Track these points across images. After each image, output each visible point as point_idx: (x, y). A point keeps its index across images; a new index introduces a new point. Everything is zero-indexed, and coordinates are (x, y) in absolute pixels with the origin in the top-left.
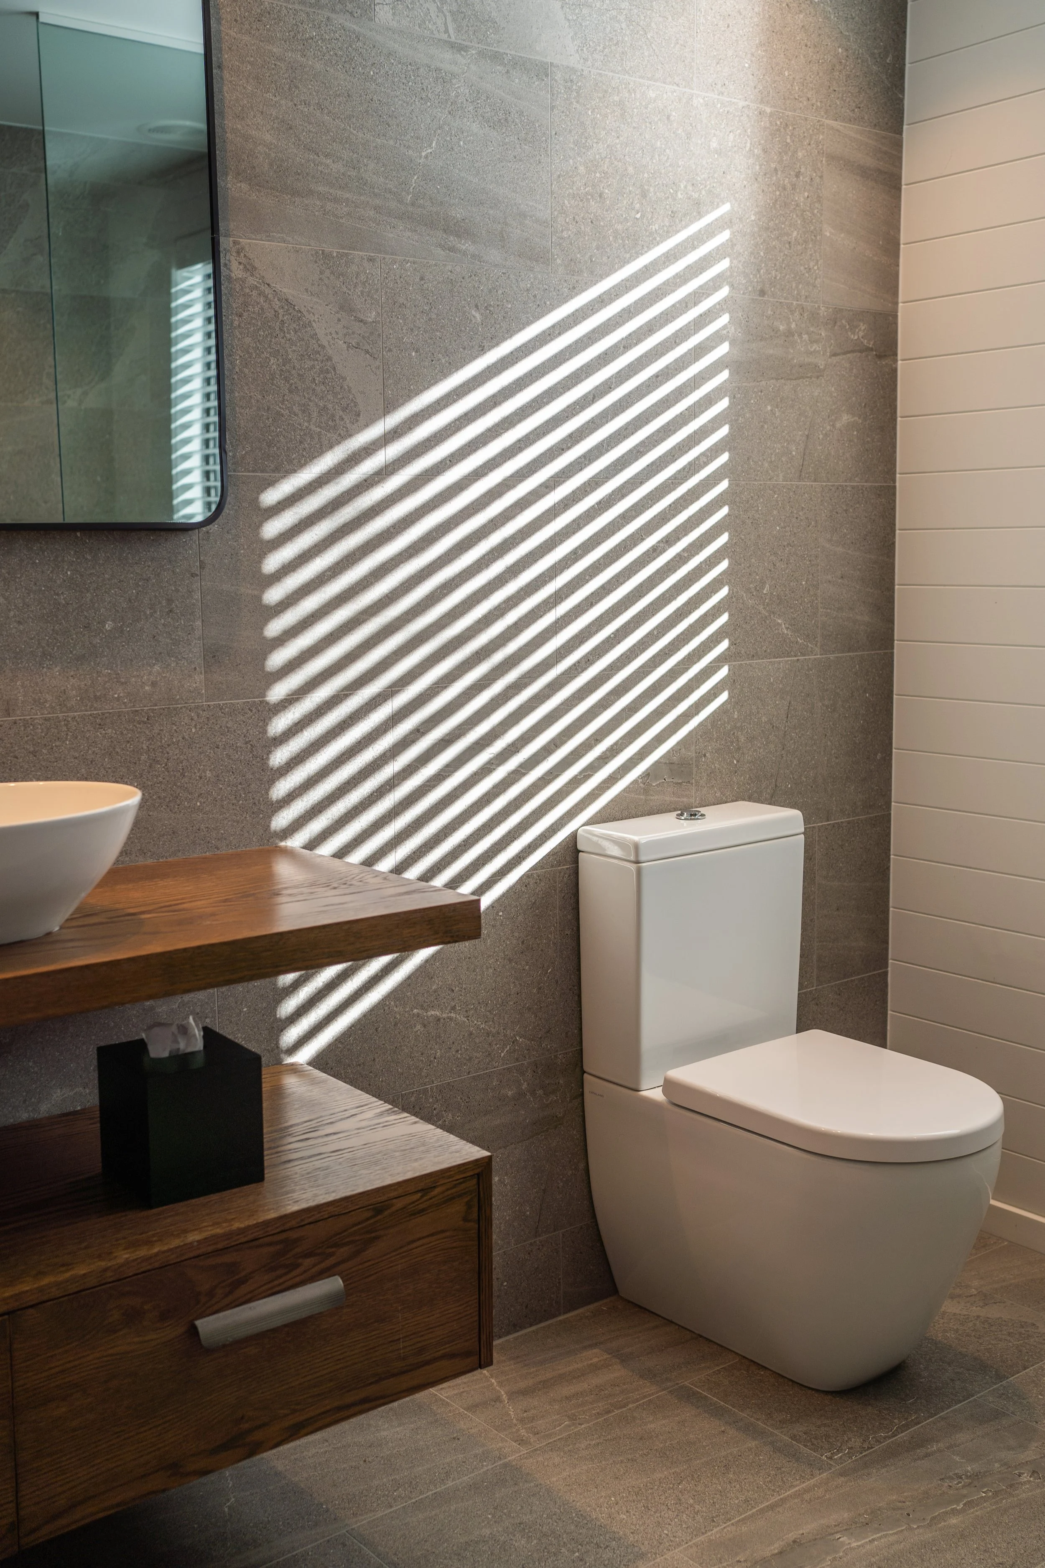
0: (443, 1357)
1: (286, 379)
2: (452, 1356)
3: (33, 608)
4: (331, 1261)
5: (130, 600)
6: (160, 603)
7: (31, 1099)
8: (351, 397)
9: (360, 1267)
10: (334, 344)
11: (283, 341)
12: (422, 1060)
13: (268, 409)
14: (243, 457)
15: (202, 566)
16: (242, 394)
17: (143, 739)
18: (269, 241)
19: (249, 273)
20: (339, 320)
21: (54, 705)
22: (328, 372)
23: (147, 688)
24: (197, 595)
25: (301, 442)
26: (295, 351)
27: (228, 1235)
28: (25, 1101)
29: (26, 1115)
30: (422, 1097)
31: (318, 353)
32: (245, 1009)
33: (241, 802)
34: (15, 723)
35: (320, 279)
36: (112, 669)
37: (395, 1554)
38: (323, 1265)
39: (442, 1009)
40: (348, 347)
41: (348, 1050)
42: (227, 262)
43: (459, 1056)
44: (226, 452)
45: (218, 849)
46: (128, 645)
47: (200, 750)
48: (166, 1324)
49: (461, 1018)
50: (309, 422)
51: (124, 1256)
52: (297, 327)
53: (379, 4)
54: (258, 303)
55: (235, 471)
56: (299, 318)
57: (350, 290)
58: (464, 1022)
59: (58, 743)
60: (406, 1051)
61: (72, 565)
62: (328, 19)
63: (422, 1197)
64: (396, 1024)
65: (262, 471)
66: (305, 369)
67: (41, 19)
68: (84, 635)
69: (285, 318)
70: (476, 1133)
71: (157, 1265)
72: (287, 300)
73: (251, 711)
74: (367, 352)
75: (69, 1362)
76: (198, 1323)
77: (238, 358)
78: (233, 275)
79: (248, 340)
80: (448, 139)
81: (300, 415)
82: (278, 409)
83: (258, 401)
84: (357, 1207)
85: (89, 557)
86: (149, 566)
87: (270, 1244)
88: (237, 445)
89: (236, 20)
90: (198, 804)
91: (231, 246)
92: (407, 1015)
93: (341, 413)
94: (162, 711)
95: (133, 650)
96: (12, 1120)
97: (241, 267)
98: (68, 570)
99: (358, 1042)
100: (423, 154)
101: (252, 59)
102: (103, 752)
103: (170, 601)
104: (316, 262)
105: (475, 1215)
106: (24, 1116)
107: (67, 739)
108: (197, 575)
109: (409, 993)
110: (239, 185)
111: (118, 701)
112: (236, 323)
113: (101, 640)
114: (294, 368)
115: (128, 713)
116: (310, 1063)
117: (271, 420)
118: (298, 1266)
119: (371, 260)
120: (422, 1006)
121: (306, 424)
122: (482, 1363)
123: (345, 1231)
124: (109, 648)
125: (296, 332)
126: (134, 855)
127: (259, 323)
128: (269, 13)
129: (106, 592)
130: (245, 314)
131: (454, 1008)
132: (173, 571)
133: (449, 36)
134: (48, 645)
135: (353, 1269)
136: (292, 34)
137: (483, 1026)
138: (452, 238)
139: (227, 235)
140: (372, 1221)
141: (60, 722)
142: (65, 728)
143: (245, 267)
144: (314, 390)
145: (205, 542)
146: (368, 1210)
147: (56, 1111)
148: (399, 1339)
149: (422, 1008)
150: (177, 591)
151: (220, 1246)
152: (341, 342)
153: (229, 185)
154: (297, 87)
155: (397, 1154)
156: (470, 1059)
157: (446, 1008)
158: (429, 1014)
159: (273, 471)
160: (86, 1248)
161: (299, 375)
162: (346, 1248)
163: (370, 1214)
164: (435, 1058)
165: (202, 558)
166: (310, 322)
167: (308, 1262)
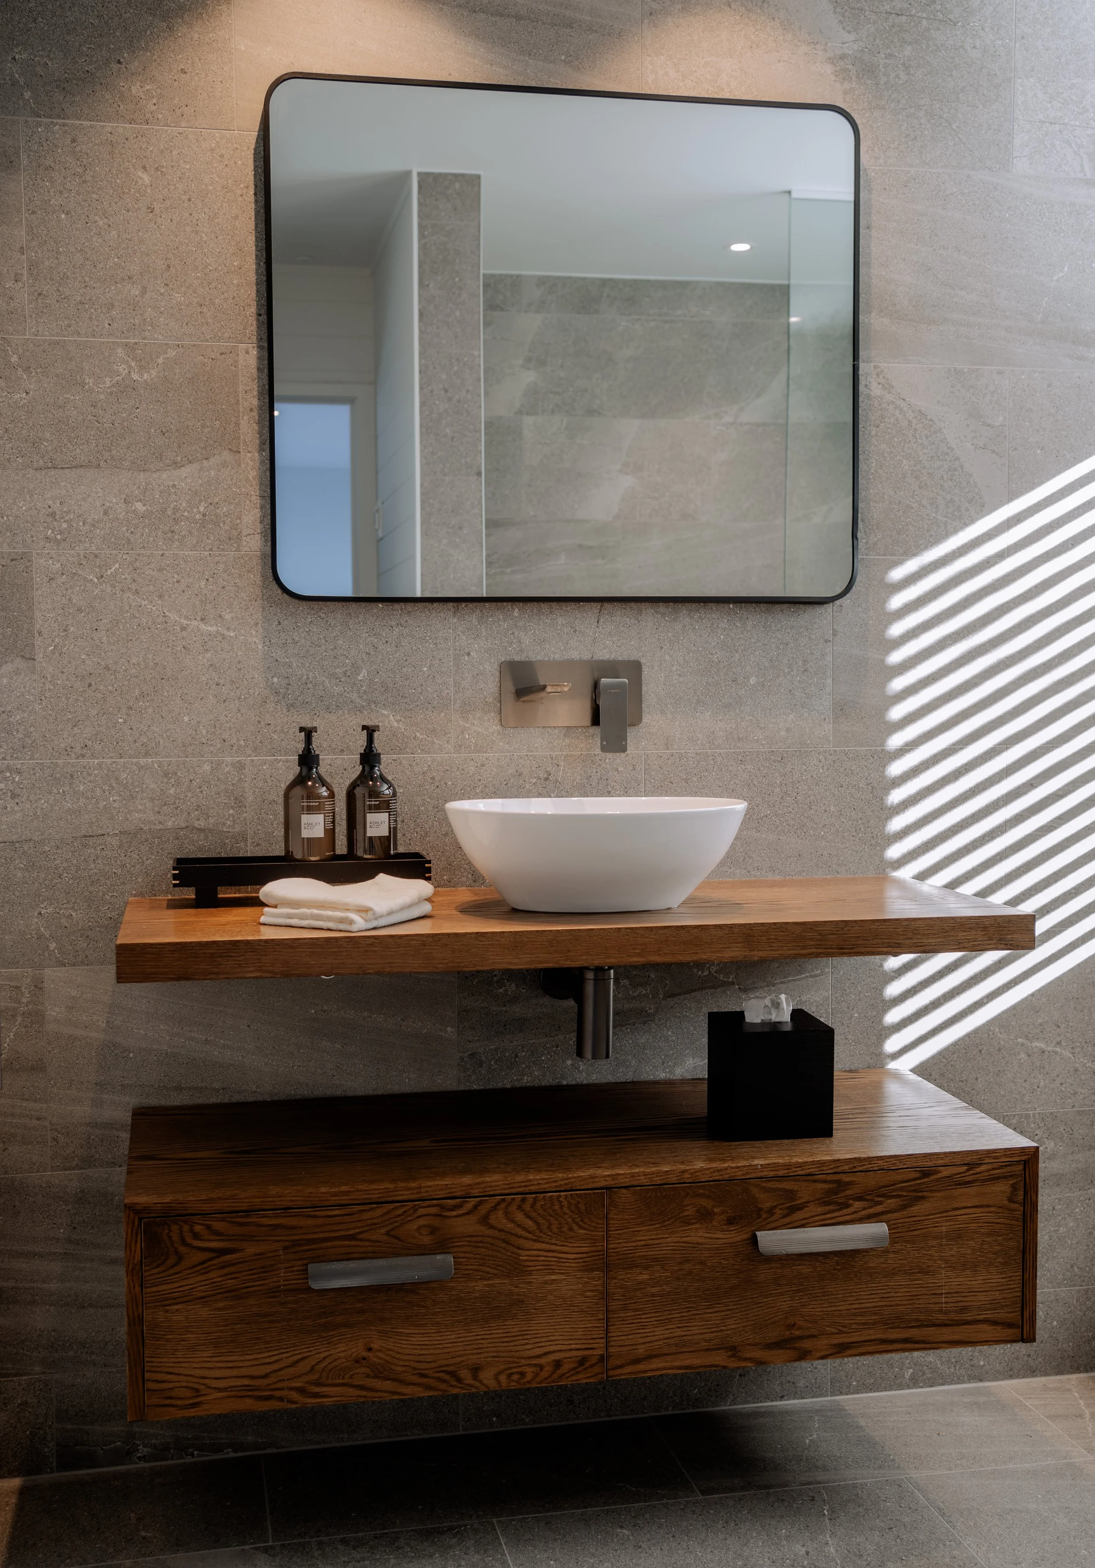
0: (985, 1321)
1: (917, 478)
2: (995, 1323)
3: (692, 664)
4: (879, 1209)
5: (771, 660)
6: (797, 663)
7: (668, 1062)
8: (976, 491)
9: (907, 1220)
10: (962, 446)
11: (915, 445)
12: (1025, 1087)
13: (899, 503)
14: (875, 544)
15: (835, 633)
16: (876, 491)
17: (777, 774)
18: (905, 363)
19: (887, 391)
20: (968, 425)
21: (704, 742)
22: (955, 470)
23: (782, 733)
24: (829, 658)
25: (928, 530)
26: (926, 453)
27: (788, 1166)
28: (663, 1063)
29: (664, 1075)
30: (1023, 1122)
31: (947, 454)
32: (856, 1015)
33: (860, 835)
34: (672, 755)
35: (952, 392)
36: (753, 716)
37: (943, 1502)
38: (871, 1211)
39: (1047, 1042)
40: (976, 448)
41: (952, 1066)
42: (868, 383)
43: (1063, 1089)
44: (857, 539)
45: (838, 873)
46: (768, 697)
47: (826, 788)
48: (732, 1229)
49: (1067, 1054)
50: (936, 513)
51: (700, 1165)
52: (929, 434)
53: (1017, 157)
54: (894, 415)
55: (867, 555)
56: (930, 426)
57: (979, 399)
58: (1070, 1058)
59: (705, 774)
60: (1009, 1076)
61: (725, 631)
62: (968, 176)
63: (968, 1170)
64: (999, 1050)
65: (892, 555)
66: (934, 468)
67: (794, 195)
68: (732, 687)
69: (918, 426)
70: (1079, 1166)
71: (726, 1177)
72: (920, 411)
73: (873, 757)
74: (994, 452)
75: (652, 1239)
76: (758, 1233)
77: (874, 461)
78: (872, 393)
79: (883, 446)
80: (1080, 262)
81: (928, 507)
82: (908, 502)
83: (890, 496)
84: (905, 1166)
85: (739, 625)
86: (789, 633)
87: (825, 1182)
88: (870, 533)
89: (885, 189)
90: (822, 833)
91: (872, 369)
92: (1011, 1043)
93: (967, 504)
94: (794, 753)
95: (772, 702)
96: (652, 1077)
97: (880, 386)
98: (721, 634)
99: (962, 1060)
100: (1055, 278)
101: (897, 218)
102: (743, 783)
103: (805, 662)
104: (948, 378)
105: (1020, 1198)
106: (662, 1075)
107: (713, 770)
108: (830, 641)
109: (1014, 1023)
110: (881, 320)
111: (757, 742)
112: (873, 433)
113: (746, 691)
114: (924, 468)
115: (765, 752)
116: (913, 1070)
117: (901, 512)
118: (848, 1206)
119: (1000, 373)
120: (1027, 1036)
121: (933, 515)
122: (1025, 1337)
123: (893, 1185)
124: (751, 698)
125: (927, 437)
126: (765, 871)
127: (894, 432)
128: (915, 179)
129: (751, 653)
130: (882, 425)
131: (1059, 1043)
132: (809, 637)
133: (1085, 174)
134: (702, 695)
135: (900, 1221)
136: (934, 193)
137: (1089, 1064)
138: (1081, 348)
139: (869, 361)
140: (919, 1182)
141: (708, 756)
142: (712, 762)
143: (883, 386)
144: (942, 485)
145: (838, 614)
146: (916, 1171)
147: (688, 1076)
148: (942, 1294)
149: (1026, 1037)
150: (812, 654)
151: (780, 1173)
152: (969, 445)
153: (872, 321)
154: (936, 235)
155: (954, 1135)
156: (1075, 1093)
157: (1052, 1042)
158: (1034, 1045)
159: (902, 555)
160: (675, 1156)
161: (929, 473)
162: (893, 1200)
163: (917, 1175)
164: (1038, 1087)
165: (835, 627)
166: (941, 428)
167: (857, 1205)
